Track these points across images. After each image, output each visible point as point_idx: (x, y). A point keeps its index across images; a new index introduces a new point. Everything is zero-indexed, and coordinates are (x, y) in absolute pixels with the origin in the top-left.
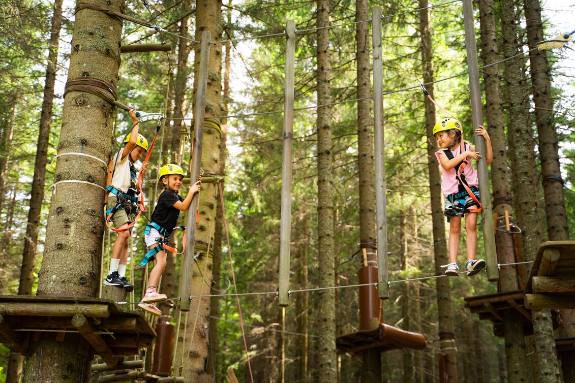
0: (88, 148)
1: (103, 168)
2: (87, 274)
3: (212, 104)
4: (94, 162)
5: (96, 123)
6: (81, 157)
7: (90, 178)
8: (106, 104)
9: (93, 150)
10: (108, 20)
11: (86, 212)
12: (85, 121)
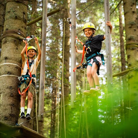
0: (8, 60)
1: (16, 67)
2: (8, 115)
3: (133, 36)
4: (11, 66)
5: (11, 49)
6: (5, 65)
7: (9, 73)
8: (16, 39)
9: (10, 61)
10: (16, 4)
11: (7, 88)
12: (7, 49)
